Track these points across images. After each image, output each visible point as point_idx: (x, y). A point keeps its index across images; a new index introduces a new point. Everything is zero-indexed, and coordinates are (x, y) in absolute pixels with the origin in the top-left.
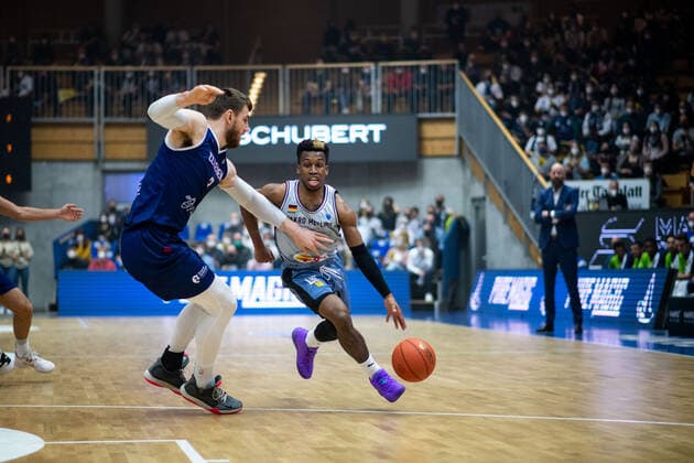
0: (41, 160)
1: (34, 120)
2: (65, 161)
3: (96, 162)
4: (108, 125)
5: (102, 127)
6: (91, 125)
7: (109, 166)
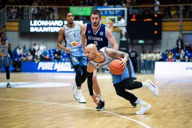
0: (164, 31)
1: (163, 20)
2: (172, 31)
3: (180, 31)
4: (183, 21)
5: (182, 21)
6: (178, 21)
7: (184, 32)
